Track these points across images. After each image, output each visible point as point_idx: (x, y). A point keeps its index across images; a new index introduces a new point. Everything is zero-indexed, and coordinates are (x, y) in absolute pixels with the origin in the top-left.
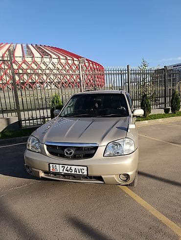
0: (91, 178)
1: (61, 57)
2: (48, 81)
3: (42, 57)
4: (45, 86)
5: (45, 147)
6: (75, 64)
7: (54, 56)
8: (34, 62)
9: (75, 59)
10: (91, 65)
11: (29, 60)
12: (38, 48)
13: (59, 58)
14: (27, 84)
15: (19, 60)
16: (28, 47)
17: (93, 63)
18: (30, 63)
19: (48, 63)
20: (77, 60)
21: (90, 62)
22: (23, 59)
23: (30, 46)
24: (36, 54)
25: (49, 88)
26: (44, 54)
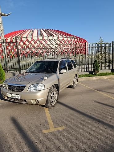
0: (22, 100)
1: (60, 36)
2: (51, 51)
3: (48, 36)
4: (49, 54)
5: (7, 86)
6: (68, 40)
7: (55, 35)
8: (44, 40)
9: (68, 37)
10: (79, 40)
11: (41, 38)
12: (46, 31)
13: (58, 37)
14: (39, 53)
15: (35, 39)
16: (40, 31)
17: (79, 38)
18: (41, 40)
19: (51, 40)
20: (69, 37)
21: (78, 38)
22: (37, 38)
23: (42, 30)
24: (45, 35)
25: (52, 55)
26: (49, 34)
